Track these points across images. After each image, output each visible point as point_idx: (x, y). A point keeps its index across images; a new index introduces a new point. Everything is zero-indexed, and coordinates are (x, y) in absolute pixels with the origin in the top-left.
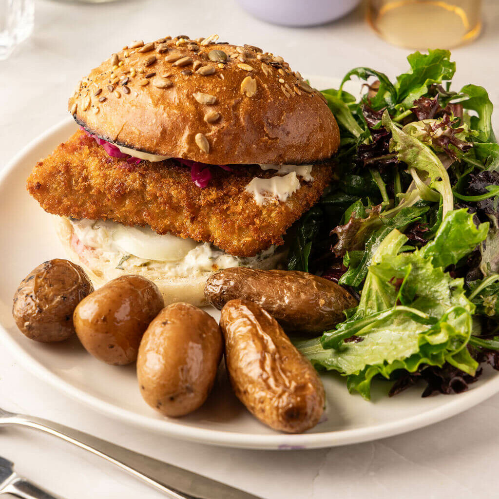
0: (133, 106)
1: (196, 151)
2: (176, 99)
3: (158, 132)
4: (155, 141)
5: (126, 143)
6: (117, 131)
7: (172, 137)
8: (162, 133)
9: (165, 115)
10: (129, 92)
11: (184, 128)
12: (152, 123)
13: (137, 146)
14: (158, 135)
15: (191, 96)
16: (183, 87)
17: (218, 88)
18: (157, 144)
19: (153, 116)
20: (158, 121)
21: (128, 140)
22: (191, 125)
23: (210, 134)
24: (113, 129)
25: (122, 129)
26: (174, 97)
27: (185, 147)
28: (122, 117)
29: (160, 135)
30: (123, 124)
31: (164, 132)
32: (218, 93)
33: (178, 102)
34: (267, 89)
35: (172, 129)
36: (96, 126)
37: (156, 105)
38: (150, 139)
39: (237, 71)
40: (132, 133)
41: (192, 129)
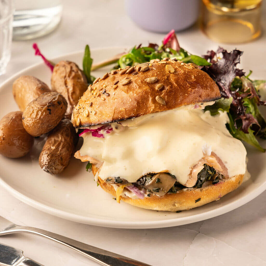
0: (114, 99)
1: (159, 106)
2: (137, 86)
3: (135, 104)
4: (135, 109)
5: (119, 118)
6: (112, 115)
7: (144, 104)
8: (137, 104)
9: (135, 95)
10: (109, 95)
11: (148, 97)
12: (130, 101)
13: (126, 117)
14: (136, 106)
15: (144, 82)
16: (137, 80)
17: (155, 74)
18: (137, 111)
19: (129, 98)
20: (133, 99)
21: (120, 116)
22: (150, 94)
23: (162, 95)
24: (109, 116)
25: (114, 113)
26: (135, 86)
27: (153, 106)
28: (111, 107)
29: (137, 105)
30: (114, 110)
31: (138, 103)
32: (156, 76)
33: (138, 86)
34: (178, 68)
35: (142, 100)
36: (97, 120)
37: (128, 93)
38: (132, 110)
39: (160, 65)
40: (120, 112)
41: (152, 96)
